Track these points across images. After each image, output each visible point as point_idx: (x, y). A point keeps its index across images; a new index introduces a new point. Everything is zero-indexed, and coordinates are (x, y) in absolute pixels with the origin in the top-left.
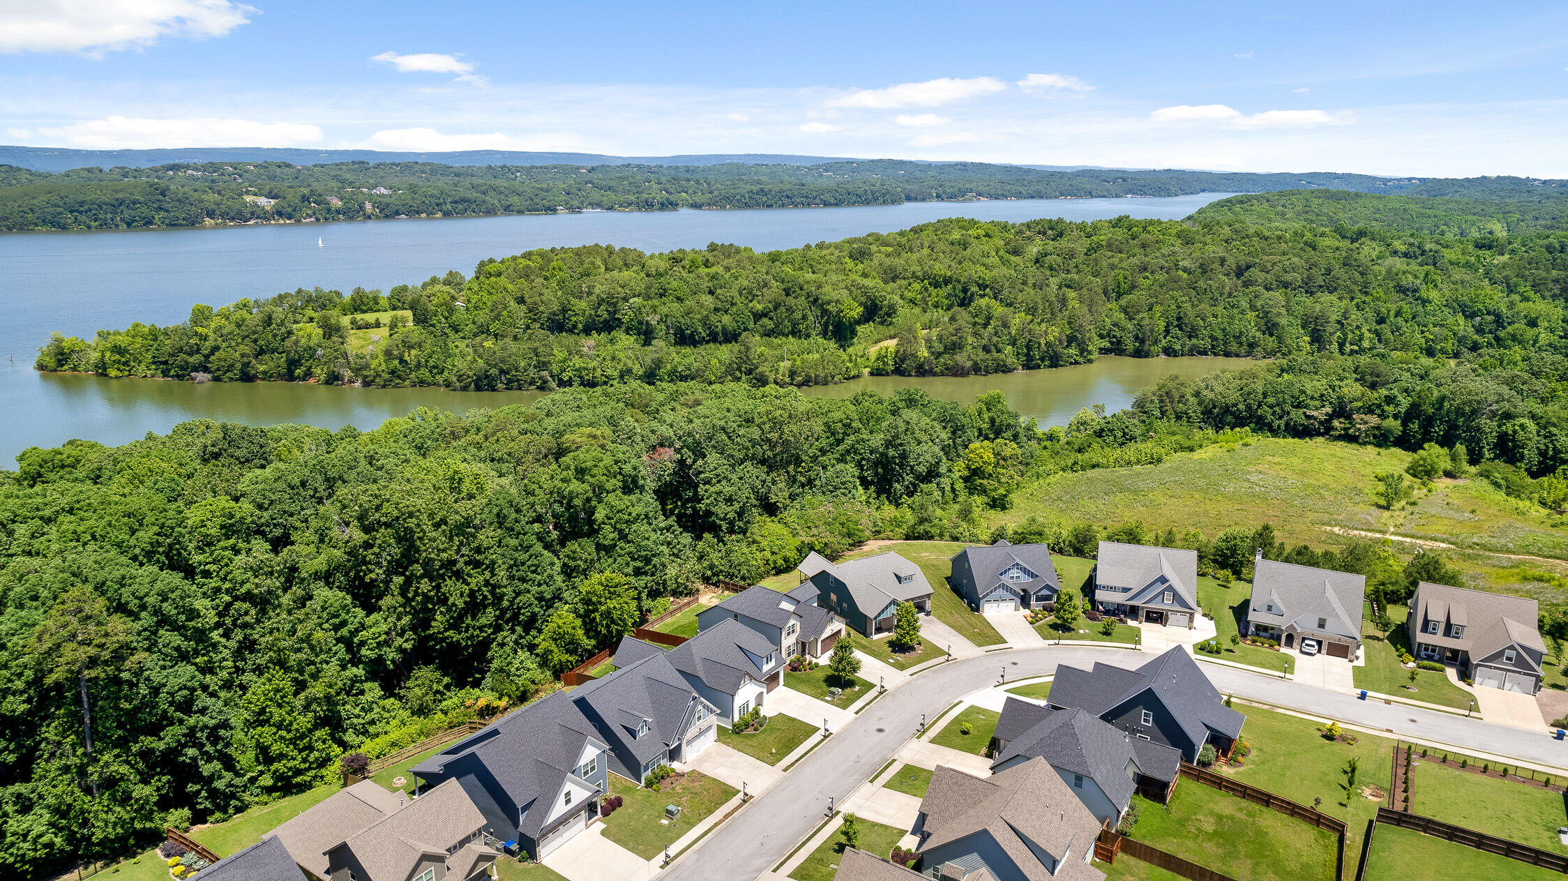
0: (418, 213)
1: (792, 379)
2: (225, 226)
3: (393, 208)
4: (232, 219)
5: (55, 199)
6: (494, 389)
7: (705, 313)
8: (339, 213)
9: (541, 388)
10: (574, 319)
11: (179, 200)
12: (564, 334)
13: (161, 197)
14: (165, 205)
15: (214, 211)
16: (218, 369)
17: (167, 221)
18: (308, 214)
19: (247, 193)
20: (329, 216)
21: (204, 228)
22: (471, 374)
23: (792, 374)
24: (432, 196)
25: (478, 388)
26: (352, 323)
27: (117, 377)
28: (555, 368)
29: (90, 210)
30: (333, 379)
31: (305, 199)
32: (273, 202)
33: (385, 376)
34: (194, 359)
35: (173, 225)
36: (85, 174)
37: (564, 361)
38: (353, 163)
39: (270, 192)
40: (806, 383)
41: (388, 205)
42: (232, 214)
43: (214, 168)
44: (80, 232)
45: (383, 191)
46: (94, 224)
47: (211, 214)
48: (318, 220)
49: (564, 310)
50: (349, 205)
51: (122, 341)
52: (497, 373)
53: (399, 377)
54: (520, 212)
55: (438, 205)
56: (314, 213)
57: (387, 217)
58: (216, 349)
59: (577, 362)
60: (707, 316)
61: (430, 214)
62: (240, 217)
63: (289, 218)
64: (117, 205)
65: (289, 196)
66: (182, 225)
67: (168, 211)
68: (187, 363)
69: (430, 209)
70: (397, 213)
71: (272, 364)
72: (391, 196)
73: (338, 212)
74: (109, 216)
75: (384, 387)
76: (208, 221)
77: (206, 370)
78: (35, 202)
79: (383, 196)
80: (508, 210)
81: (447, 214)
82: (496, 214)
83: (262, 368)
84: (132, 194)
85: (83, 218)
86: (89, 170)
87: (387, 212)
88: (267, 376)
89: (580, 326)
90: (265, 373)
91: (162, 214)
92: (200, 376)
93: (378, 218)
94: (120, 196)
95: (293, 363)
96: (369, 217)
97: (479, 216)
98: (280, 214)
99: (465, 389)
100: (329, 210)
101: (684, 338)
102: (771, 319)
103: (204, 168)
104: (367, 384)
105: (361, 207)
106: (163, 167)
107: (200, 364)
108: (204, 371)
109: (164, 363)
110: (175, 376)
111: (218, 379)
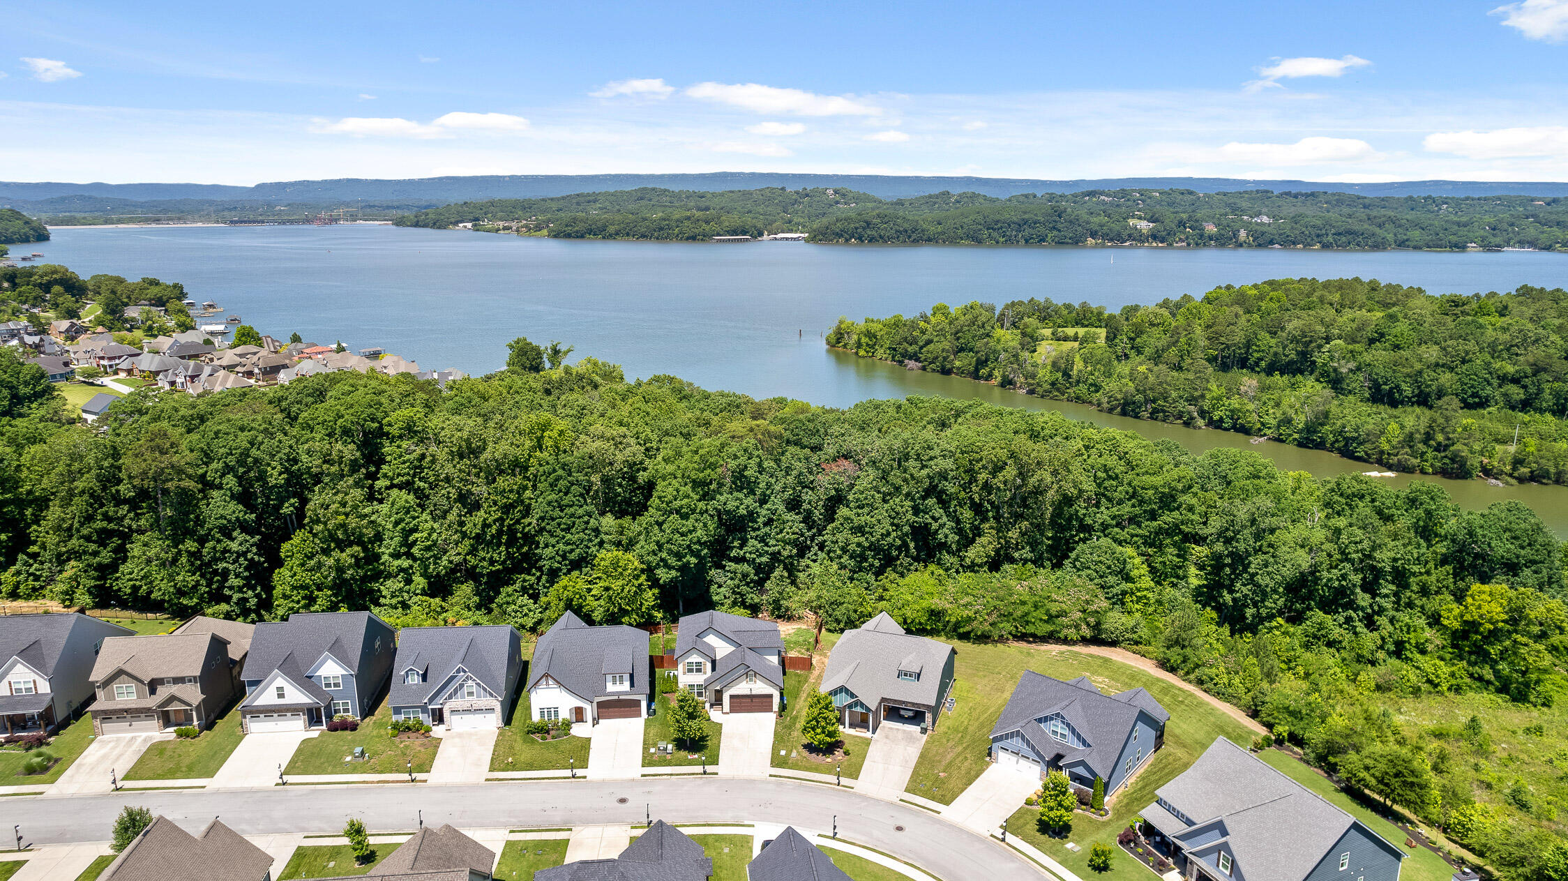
0: (1294, 243)
1: (1514, 469)
2: (1103, 246)
3: (1268, 237)
4: (1111, 240)
5: (980, 218)
6: (1137, 417)
7: (1418, 366)
8: (1211, 240)
9: (1187, 424)
10: (1256, 355)
11: (1071, 222)
12: (1244, 371)
13: (1058, 219)
14: (1059, 226)
15: (1096, 232)
16: (925, 360)
17: (1056, 240)
18: (1180, 239)
19: (1133, 217)
20: (1202, 241)
21: (1085, 247)
22: (1119, 396)
23: (1518, 462)
24: (1314, 227)
25: (1124, 413)
26: (1053, 334)
27: (864, 357)
28: (1206, 405)
29: (1001, 228)
30: (1007, 383)
31: (1182, 224)
32: (1151, 225)
33: (1048, 387)
34: (911, 349)
35: (1060, 243)
36: (1022, 199)
37: (1219, 399)
38: (1257, 191)
39: (1152, 217)
40: (1534, 478)
41: (1263, 234)
42: (1111, 235)
43: (1124, 193)
44: (990, 246)
45: (1265, 219)
46: (1002, 240)
47: (1094, 235)
48: (1189, 245)
49: (1248, 345)
50: (1222, 232)
51: (875, 327)
52: (1142, 400)
53: (1058, 390)
54: (1417, 248)
55: (1318, 236)
56: (1187, 238)
57: (1260, 245)
58: (929, 342)
59: (1235, 402)
60: (1420, 372)
61: (1307, 245)
62: (1118, 237)
63: (1162, 242)
64: (1021, 225)
65: (1167, 221)
66: (1068, 243)
67: (1059, 231)
68: (906, 351)
69: (1309, 240)
70: (1272, 242)
71: (966, 362)
72: (1269, 225)
73: (1211, 238)
74: (1014, 233)
75: (1042, 397)
76: (1090, 241)
77: (918, 360)
78: (966, 220)
79: (1263, 224)
80: (1402, 245)
81: (1326, 247)
82: (1384, 249)
83: (957, 363)
84: (1036, 215)
85: (995, 234)
86: (1026, 196)
87: (1261, 241)
88: (961, 372)
89: (1263, 364)
90: (958, 368)
91: (1055, 233)
92: (911, 364)
93: (1250, 246)
94: (1026, 216)
95: (982, 363)
96: (1241, 245)
97: (1363, 250)
98: (1155, 237)
99: (1110, 411)
100: (1201, 236)
101: (1382, 395)
102: (1525, 387)
103: (1115, 195)
104: (1031, 392)
105: (1235, 235)
106: (1083, 193)
107: (915, 354)
108: (916, 360)
109: (894, 349)
110: (899, 361)
111: (924, 368)
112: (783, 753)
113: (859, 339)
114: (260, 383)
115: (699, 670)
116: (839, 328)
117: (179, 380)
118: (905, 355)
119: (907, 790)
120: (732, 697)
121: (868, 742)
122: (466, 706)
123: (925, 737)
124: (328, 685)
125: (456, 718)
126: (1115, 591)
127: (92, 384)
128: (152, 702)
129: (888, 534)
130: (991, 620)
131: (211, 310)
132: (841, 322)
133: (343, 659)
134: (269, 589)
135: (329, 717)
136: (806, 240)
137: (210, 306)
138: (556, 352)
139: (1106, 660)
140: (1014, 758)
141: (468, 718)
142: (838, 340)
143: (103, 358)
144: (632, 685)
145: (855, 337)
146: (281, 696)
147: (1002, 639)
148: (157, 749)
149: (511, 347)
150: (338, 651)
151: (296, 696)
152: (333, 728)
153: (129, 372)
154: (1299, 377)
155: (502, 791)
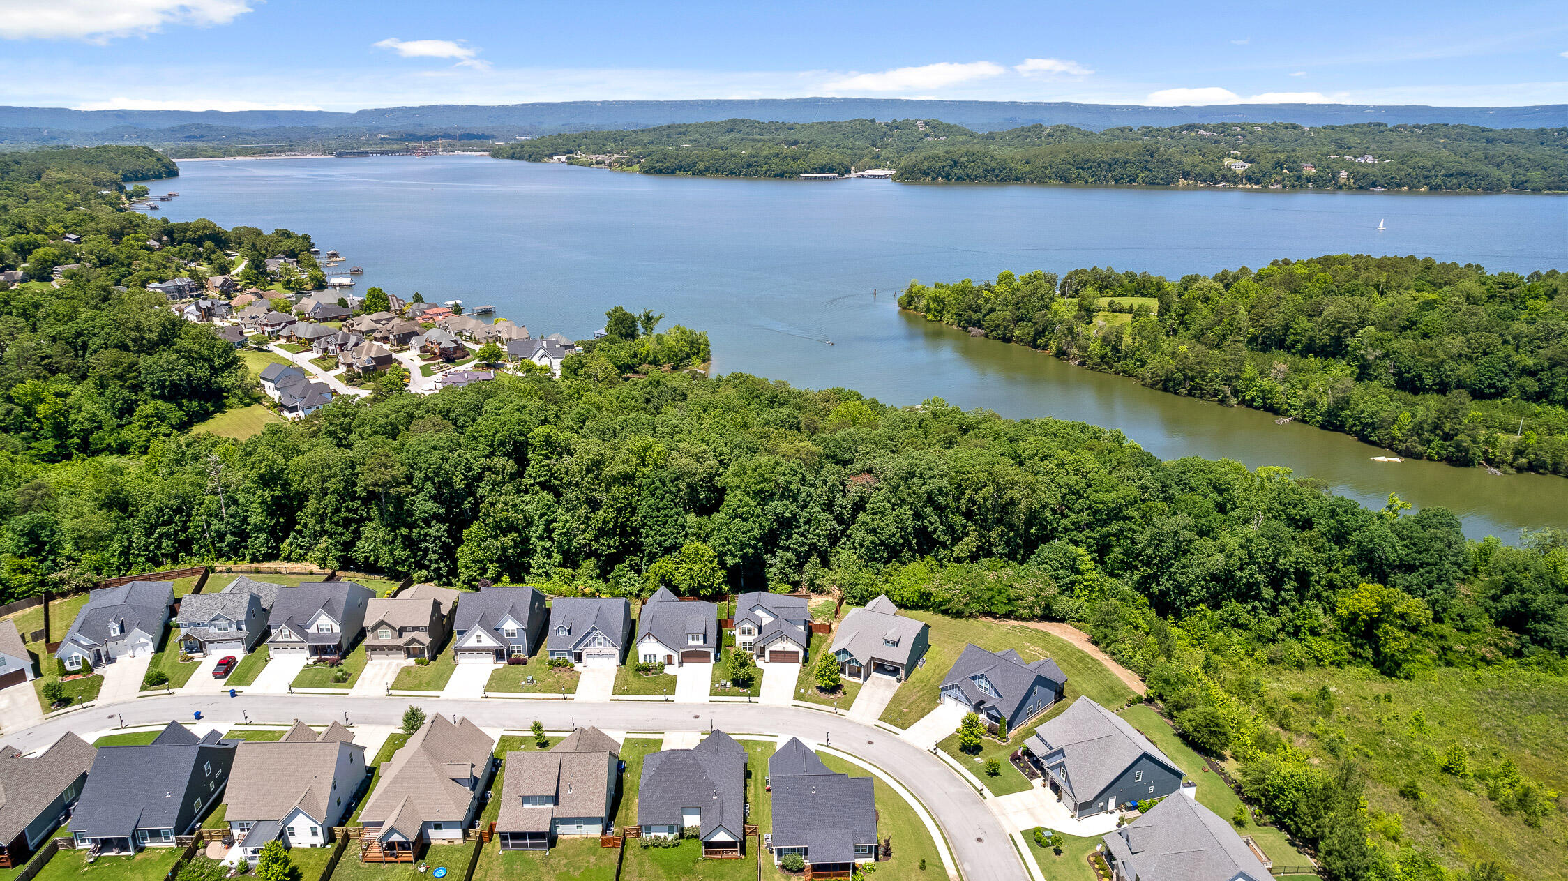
0: (1399, 185)
2: (1195, 188)
3: (1370, 179)
4: (1204, 181)
5: (1069, 157)
6: (1176, 393)
8: (1309, 182)
9: (1222, 402)
10: (1292, 337)
11: (1163, 162)
12: (1282, 351)
13: (1149, 158)
14: (1150, 166)
15: (1189, 173)
16: (988, 328)
17: (1147, 180)
18: (1276, 181)
19: (1229, 156)
20: (1299, 183)
21: (1176, 188)
22: (1161, 373)
24: (1422, 168)
25: (1165, 389)
26: (1109, 306)
27: (931, 321)
28: (1240, 385)
29: (1091, 167)
30: (1061, 354)
31: (1279, 165)
32: (1247, 165)
33: (1097, 360)
34: (975, 316)
35: (1151, 184)
36: (1117, 133)
37: (1252, 380)
38: (1370, 125)
39: (1248, 157)
41: (1365, 175)
42: (1204, 176)
43: (1224, 128)
44: (1079, 187)
45: (1370, 159)
46: (1091, 179)
47: (1186, 176)
48: (1284, 187)
49: (1287, 327)
50: (1321, 174)
51: (943, 292)
52: (1182, 378)
53: (1107, 363)
55: (1426, 177)
56: (1283, 180)
57: (1361, 188)
58: (992, 310)
59: (1266, 384)
61: (1413, 189)
62: (1211, 179)
63: (1256, 184)
64: (1110, 166)
65: (1263, 162)
66: (1159, 184)
67: (1151, 171)
68: (971, 317)
69: (1415, 182)
70: (1374, 184)
71: (1026, 331)
72: (1374, 165)
73: (1308, 180)
74: (1104, 173)
75: (1092, 369)
76: (1182, 182)
77: (980, 327)
78: (1055, 159)
79: (1367, 165)
80: (1519, 187)
81: (1434, 190)
82: (1499, 192)
83: (1017, 332)
84: (1127, 154)
85: (1084, 174)
86: (1122, 130)
87: (1362, 182)
88: (1020, 341)
89: (1299, 346)
90: (1017, 337)
91: (1147, 173)
92: (975, 330)
93: (1350, 188)
94: (1117, 156)
95: (1039, 334)
96: (1340, 188)
98: (1249, 179)
99: (1153, 385)
100: (1299, 178)
101: (1408, 384)
102: (1540, 380)
103: (1214, 129)
104: (1082, 364)
105: (1335, 177)
106: (1181, 127)
107: (979, 321)
108: (979, 327)
109: (960, 315)
110: (964, 327)
111: (986, 336)
112: (802, 691)
113: (929, 304)
114: (395, 348)
115: (750, 633)
116: (910, 292)
117: (330, 348)
118: (969, 322)
119: (880, 719)
120: (771, 652)
121: (860, 686)
122: (597, 651)
123: (899, 684)
124: (508, 635)
125: (590, 660)
126: (1065, 581)
127: (261, 350)
128: (401, 642)
129: (894, 535)
130: (964, 601)
131: (335, 259)
132: (913, 286)
133: (517, 618)
134: (455, 561)
135: (509, 656)
136: (894, 179)
137: (335, 255)
138: (649, 319)
139: (1046, 634)
140: (954, 702)
141: (598, 660)
142: (909, 302)
143: (266, 325)
144: (705, 642)
145: (924, 302)
146: (479, 641)
147: (971, 615)
148: (406, 671)
149: (609, 315)
150: (514, 613)
151: (488, 642)
152: (512, 663)
153: (289, 338)
154: (1331, 361)
155: (621, 707)
